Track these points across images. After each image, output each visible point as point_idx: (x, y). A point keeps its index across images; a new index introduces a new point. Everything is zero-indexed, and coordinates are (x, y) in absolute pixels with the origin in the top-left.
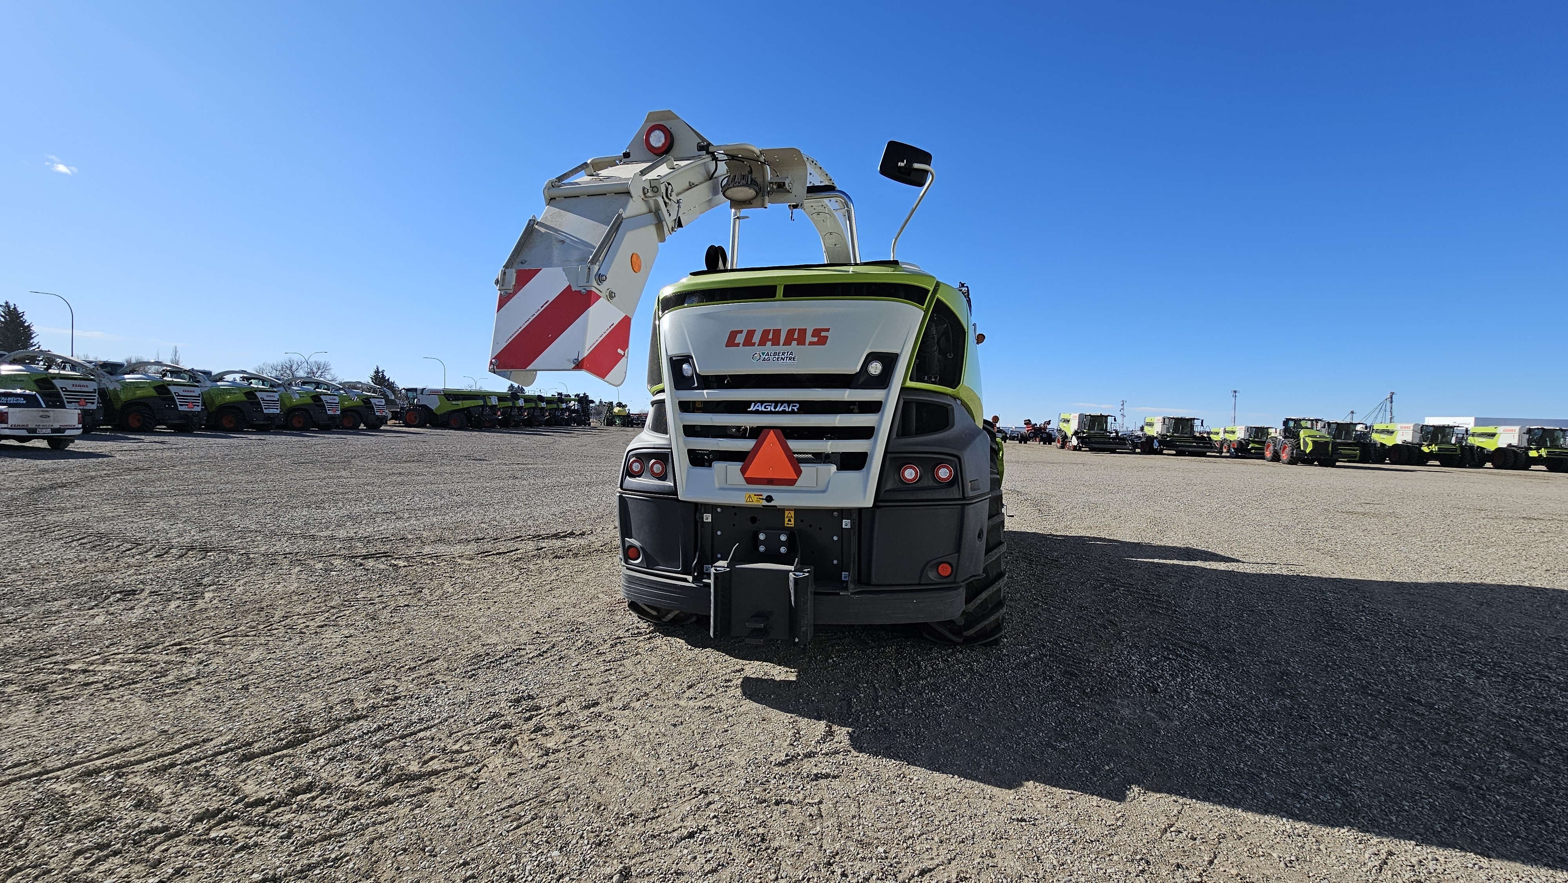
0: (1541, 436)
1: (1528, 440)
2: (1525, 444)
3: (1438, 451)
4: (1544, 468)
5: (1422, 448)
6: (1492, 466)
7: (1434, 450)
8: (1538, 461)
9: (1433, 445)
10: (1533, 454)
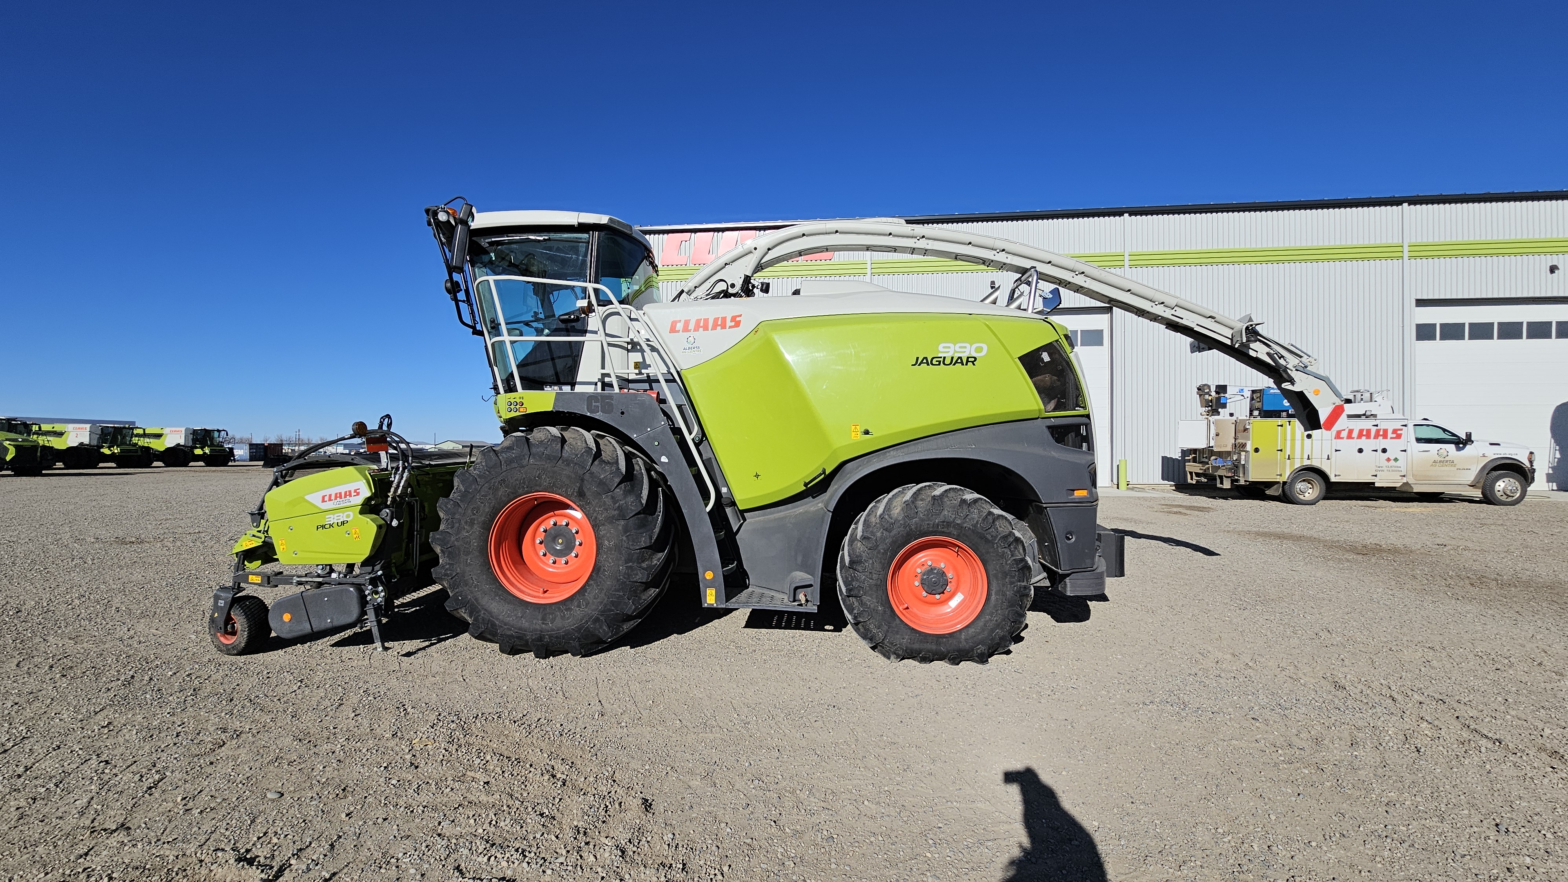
0: (204, 436)
1: (193, 439)
2: (190, 444)
3: (121, 452)
4: (202, 464)
5: (102, 450)
6: (163, 465)
7: (116, 451)
8: (198, 458)
9: (115, 447)
10: (198, 452)
